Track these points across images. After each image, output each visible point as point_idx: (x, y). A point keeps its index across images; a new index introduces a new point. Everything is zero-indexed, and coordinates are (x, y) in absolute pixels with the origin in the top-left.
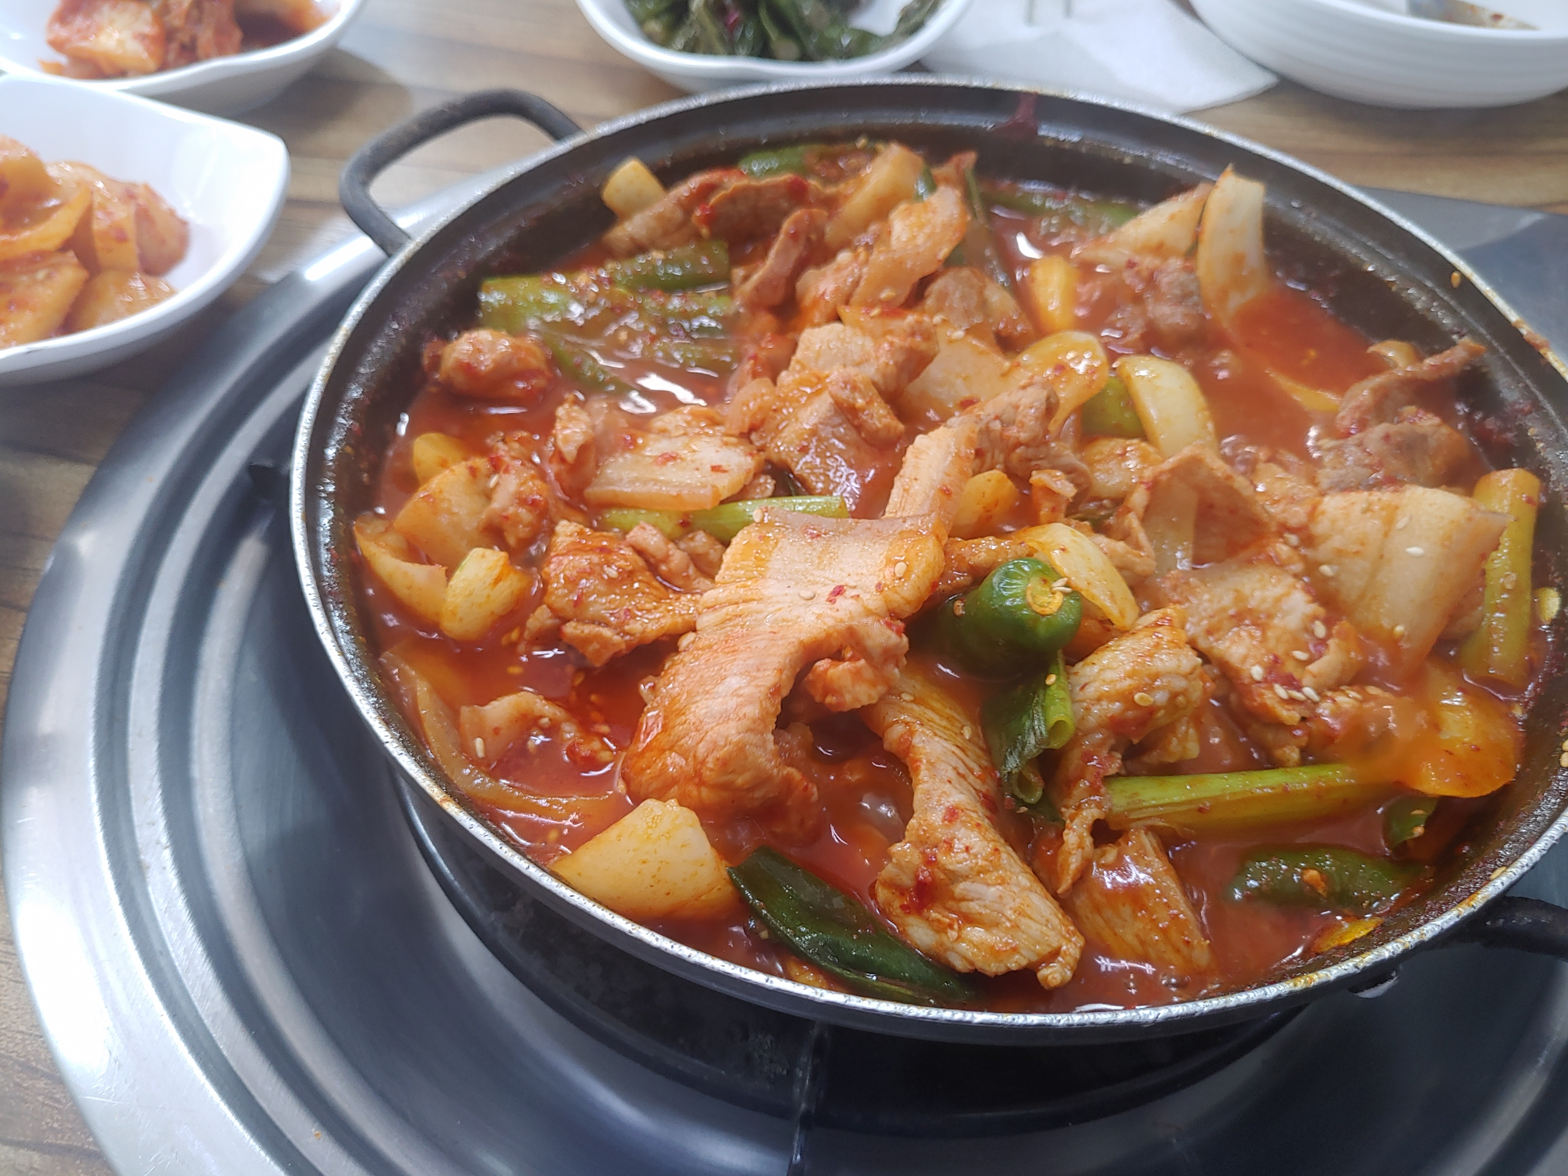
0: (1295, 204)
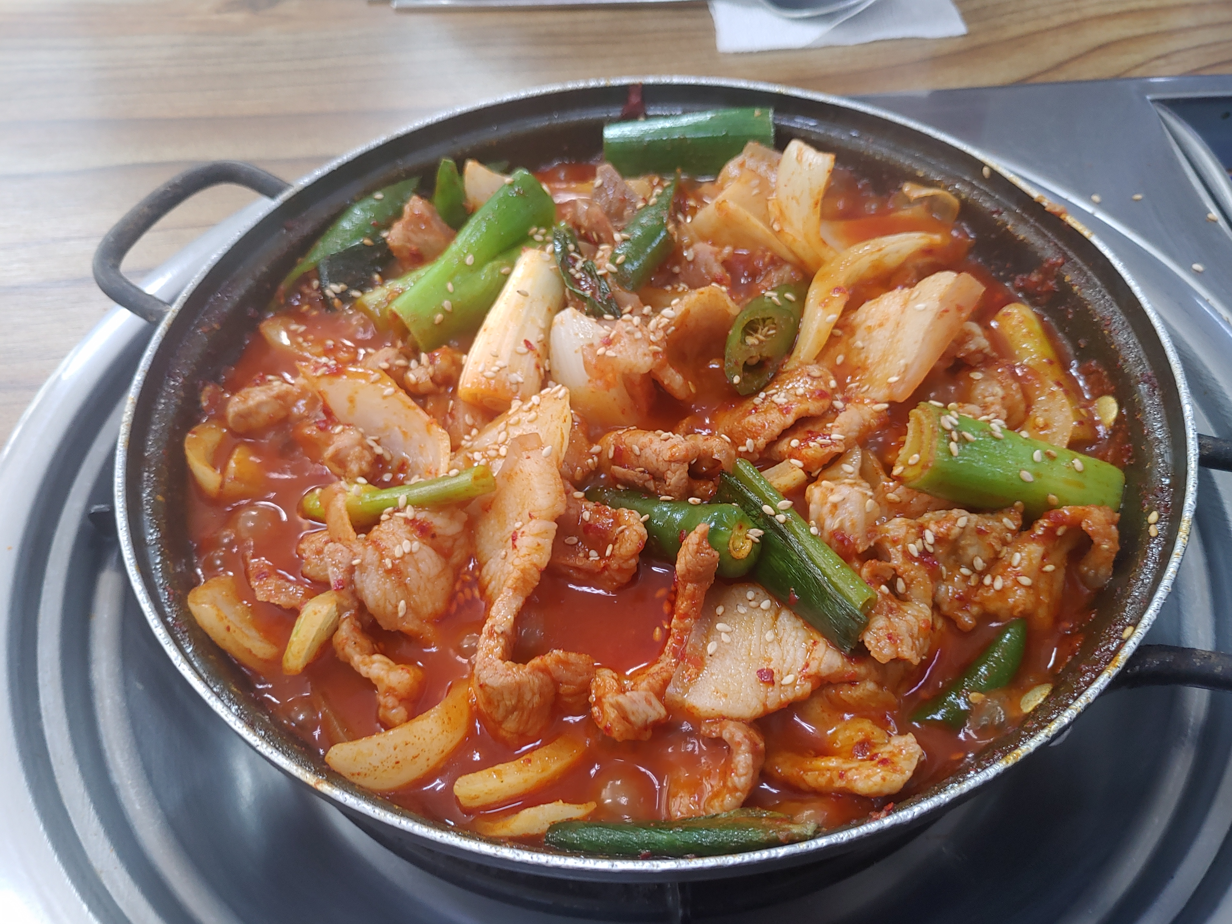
0: (854, 134)
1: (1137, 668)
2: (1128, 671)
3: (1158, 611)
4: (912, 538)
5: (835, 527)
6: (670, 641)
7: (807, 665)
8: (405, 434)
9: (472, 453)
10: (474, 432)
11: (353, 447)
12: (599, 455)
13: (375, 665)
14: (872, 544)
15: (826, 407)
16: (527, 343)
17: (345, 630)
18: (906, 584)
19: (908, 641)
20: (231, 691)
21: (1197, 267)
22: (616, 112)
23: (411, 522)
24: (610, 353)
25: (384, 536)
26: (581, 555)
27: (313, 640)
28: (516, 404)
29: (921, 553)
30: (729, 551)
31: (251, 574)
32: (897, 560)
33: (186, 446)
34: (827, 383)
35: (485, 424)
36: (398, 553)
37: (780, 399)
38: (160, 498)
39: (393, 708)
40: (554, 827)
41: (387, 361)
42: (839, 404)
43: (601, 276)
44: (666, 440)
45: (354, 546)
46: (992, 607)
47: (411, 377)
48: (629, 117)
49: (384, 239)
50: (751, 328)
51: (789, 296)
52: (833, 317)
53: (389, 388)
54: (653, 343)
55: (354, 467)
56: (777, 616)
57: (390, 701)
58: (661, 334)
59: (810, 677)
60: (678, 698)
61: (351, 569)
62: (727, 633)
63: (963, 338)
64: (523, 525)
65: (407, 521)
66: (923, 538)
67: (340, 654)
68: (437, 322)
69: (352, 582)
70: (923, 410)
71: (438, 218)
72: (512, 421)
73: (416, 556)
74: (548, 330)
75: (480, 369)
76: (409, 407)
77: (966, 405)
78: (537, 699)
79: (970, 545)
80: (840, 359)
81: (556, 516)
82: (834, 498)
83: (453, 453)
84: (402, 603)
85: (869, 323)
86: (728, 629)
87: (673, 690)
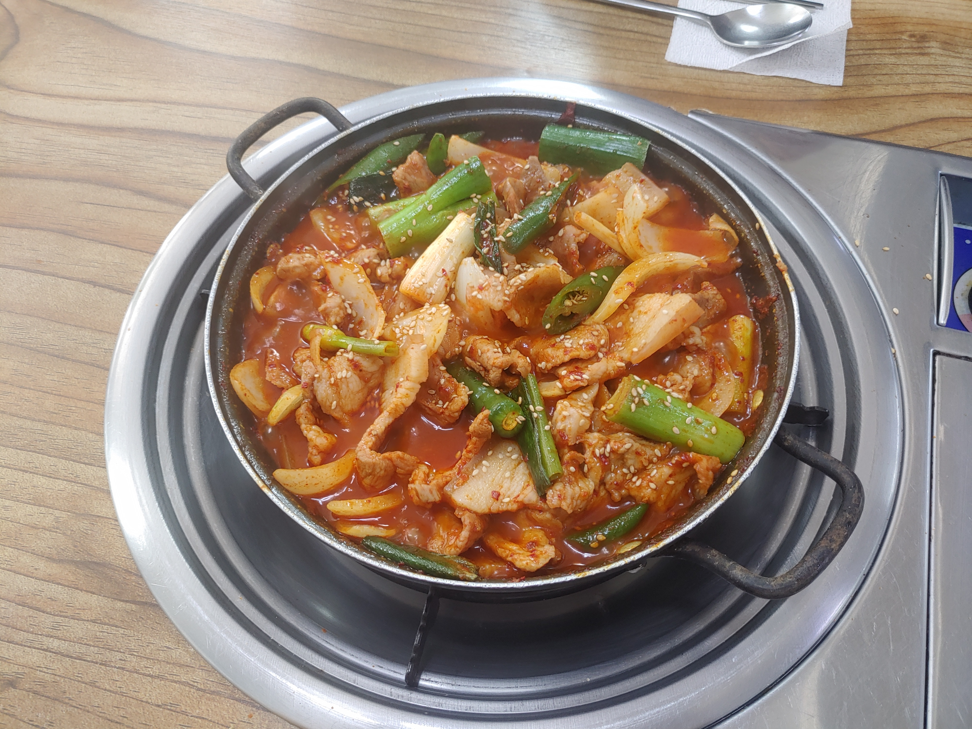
2: (676, 549)
4: (599, 445)
5: (561, 428)
6: (460, 461)
7: (518, 496)
8: (366, 304)
9: (396, 328)
10: (402, 314)
11: (335, 307)
12: (463, 347)
13: (311, 432)
14: (577, 442)
15: (591, 356)
16: (444, 271)
17: (302, 410)
18: (588, 469)
19: (569, 501)
20: (239, 426)
22: (556, 116)
23: (352, 361)
24: (479, 296)
25: (335, 364)
26: (434, 402)
27: (286, 409)
28: (427, 305)
29: (600, 455)
30: (502, 425)
31: (267, 364)
32: (588, 454)
33: (251, 283)
34: (599, 341)
35: (411, 311)
36: (339, 376)
37: (568, 344)
38: (231, 310)
39: (315, 455)
40: (368, 537)
41: (368, 258)
42: (601, 355)
43: (497, 241)
44: (495, 353)
45: (318, 366)
46: (632, 493)
47: (379, 272)
48: (562, 123)
49: (393, 172)
50: (572, 295)
51: (605, 277)
52: (620, 301)
53: (362, 278)
54: (505, 295)
55: (332, 319)
56: (519, 463)
57: (315, 452)
58: (513, 290)
59: (518, 502)
60: (449, 493)
61: (314, 379)
62: (486, 467)
63: (687, 334)
64: (404, 381)
65: (348, 360)
66: (605, 448)
67: (297, 420)
68: (401, 241)
69: (312, 384)
70: (629, 380)
71: (427, 167)
72: (421, 317)
73: (348, 380)
74: (458, 265)
75: (413, 281)
76: (370, 292)
77: (675, 374)
78: (382, 472)
79: (630, 459)
80: (619, 325)
81: (421, 382)
82: (565, 413)
83: (387, 324)
84: (335, 403)
85: (642, 309)
86: (488, 465)
87: (447, 489)
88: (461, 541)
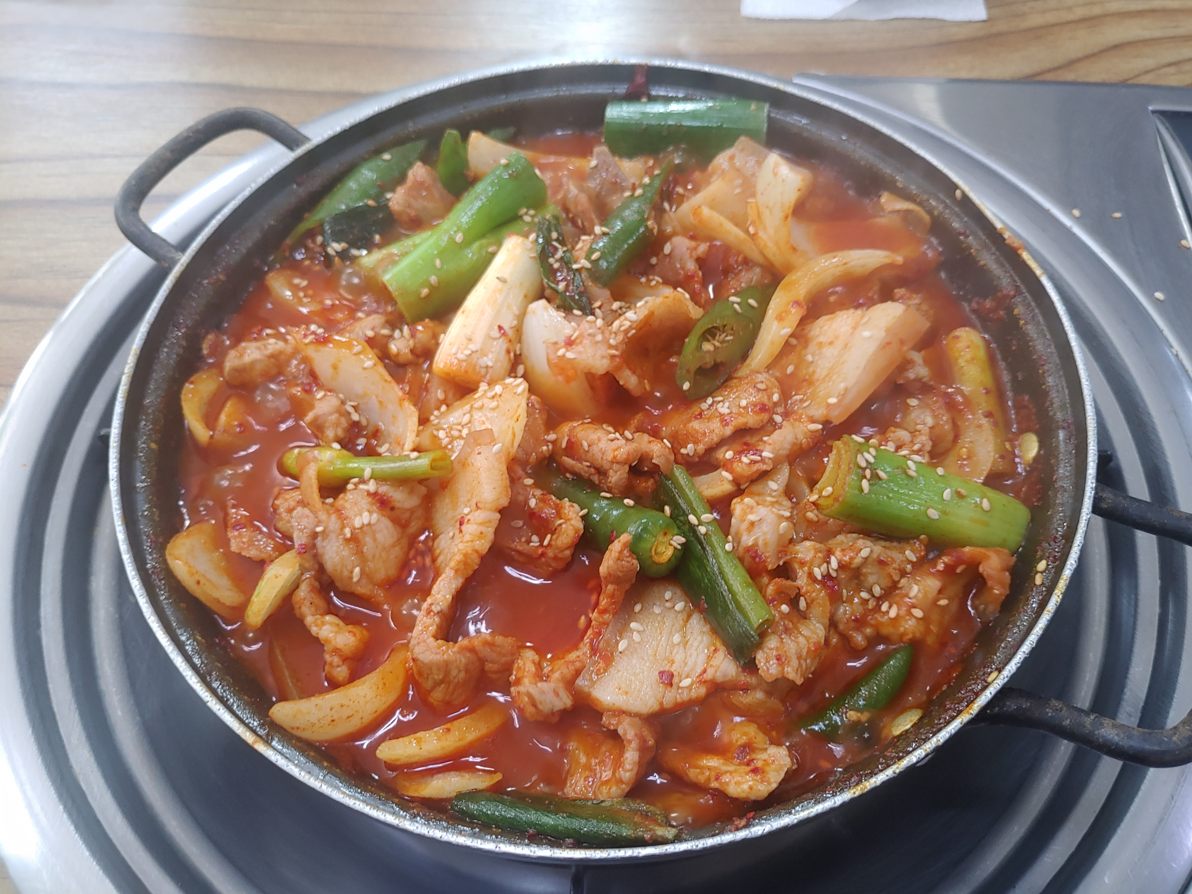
0: (843, 137)
1: (997, 709)
2: (988, 711)
3: (1019, 665)
4: (817, 561)
5: (750, 544)
6: (590, 632)
7: (705, 671)
8: (381, 403)
9: (438, 430)
10: (444, 408)
11: (331, 414)
12: (554, 442)
13: (325, 628)
14: (781, 563)
15: (765, 421)
16: (500, 328)
17: (303, 592)
18: (807, 603)
19: (795, 663)
21: (1159, 295)
22: (620, 89)
23: (374, 495)
24: (570, 355)
25: (347, 505)
26: (523, 540)
27: (275, 596)
28: (483, 386)
29: (823, 577)
30: (651, 557)
31: (229, 525)
32: (802, 581)
33: (183, 397)
34: (770, 397)
35: (456, 401)
36: (357, 523)
37: (723, 409)
38: (153, 446)
39: (338, 666)
40: (461, 796)
41: (373, 329)
42: (778, 419)
43: (577, 270)
44: (612, 440)
45: (320, 513)
46: (885, 631)
47: (393, 348)
48: (633, 96)
49: (387, 201)
50: (710, 333)
51: (752, 302)
52: (787, 331)
53: (369, 360)
54: (611, 347)
55: (330, 433)
56: (689, 616)
57: (336, 660)
58: (620, 337)
59: (705, 682)
60: (586, 689)
61: (315, 535)
62: (639, 632)
63: (905, 365)
64: (471, 511)
65: (369, 494)
66: (828, 563)
67: (297, 611)
68: (422, 296)
69: (314, 546)
70: (845, 444)
71: (439, 185)
72: (477, 404)
73: (374, 528)
74: (522, 316)
75: (454, 351)
76: (386, 381)
77: (898, 430)
78: (462, 675)
79: (871, 574)
80: (790, 369)
81: (500, 507)
82: (752, 517)
83: (421, 428)
84: (357, 570)
85: (821, 339)
86: (641, 628)
87: (580, 682)
88: (628, 771)
